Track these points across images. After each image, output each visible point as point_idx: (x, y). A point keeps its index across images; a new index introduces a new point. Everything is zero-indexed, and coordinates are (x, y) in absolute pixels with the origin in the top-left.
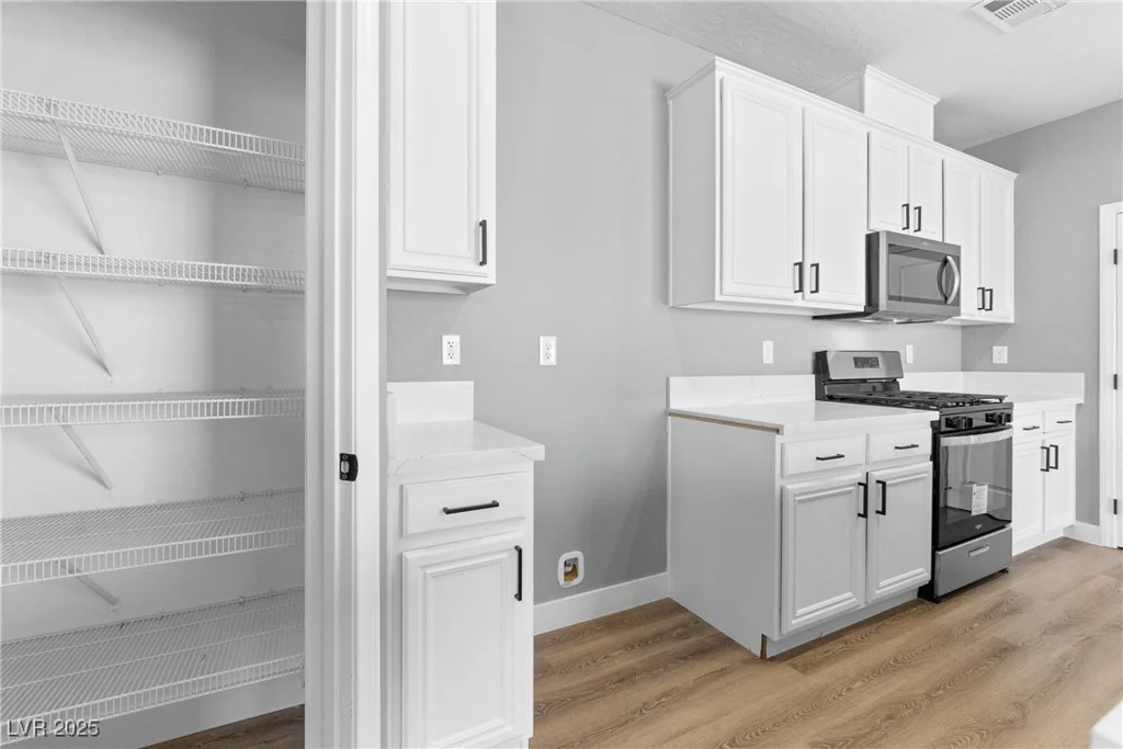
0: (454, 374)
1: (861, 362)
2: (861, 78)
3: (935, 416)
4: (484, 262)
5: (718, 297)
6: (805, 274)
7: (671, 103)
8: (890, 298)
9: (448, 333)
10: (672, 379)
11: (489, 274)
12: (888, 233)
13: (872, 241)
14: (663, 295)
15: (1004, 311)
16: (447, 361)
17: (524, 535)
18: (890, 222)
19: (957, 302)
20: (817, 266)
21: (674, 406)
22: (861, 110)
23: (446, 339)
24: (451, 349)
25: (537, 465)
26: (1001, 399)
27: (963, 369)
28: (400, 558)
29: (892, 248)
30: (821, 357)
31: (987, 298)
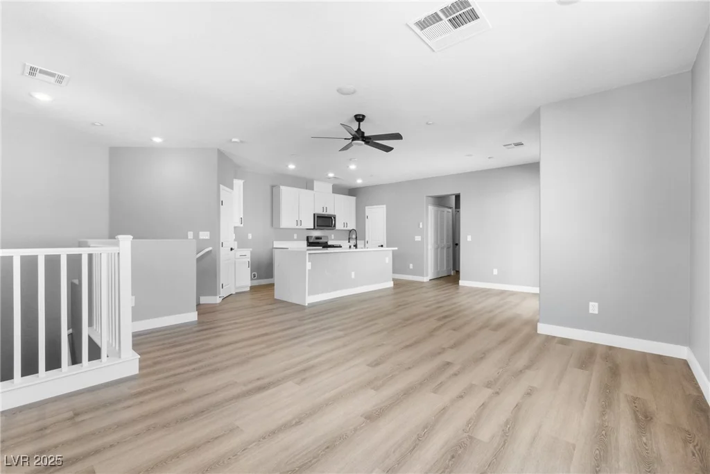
1: (317, 238)
2: (313, 182)
4: (241, 223)
5: (281, 227)
6: (299, 222)
7: (274, 190)
8: (318, 226)
10: (274, 241)
12: (317, 214)
13: (314, 214)
14: (272, 225)
15: (352, 226)
17: (249, 260)
18: (320, 211)
19: (335, 226)
20: (301, 220)
21: (274, 246)
22: (313, 190)
28: (235, 261)
29: (318, 217)
30: (308, 238)
31: (345, 224)
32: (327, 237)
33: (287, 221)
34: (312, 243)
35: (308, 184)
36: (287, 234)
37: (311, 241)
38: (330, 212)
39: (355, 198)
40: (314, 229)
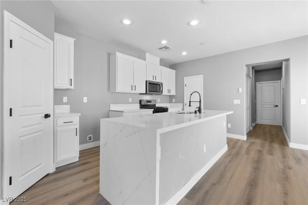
0: (65, 104)
1: (148, 101)
2: (145, 54)
3: (153, 110)
4: (71, 85)
5: (117, 91)
6: (133, 87)
7: (110, 56)
8: (149, 91)
9: (65, 96)
10: (111, 105)
11: (72, 87)
12: (149, 81)
13: (146, 81)
14: (109, 90)
15: (173, 93)
16: (64, 101)
17: (78, 126)
18: (151, 79)
19: (162, 92)
20: (135, 86)
21: (111, 109)
22: (145, 60)
23: (64, 98)
24: (65, 99)
25: (80, 116)
26: (167, 107)
27: (170, 103)
28: (57, 129)
29: (149, 83)
30: (140, 101)
31: (169, 91)
32: (155, 101)
33: (122, 86)
34: (144, 106)
35: (141, 54)
36: (123, 98)
37: (143, 104)
38: (158, 80)
39: (175, 71)
40: (146, 93)
